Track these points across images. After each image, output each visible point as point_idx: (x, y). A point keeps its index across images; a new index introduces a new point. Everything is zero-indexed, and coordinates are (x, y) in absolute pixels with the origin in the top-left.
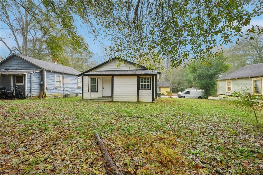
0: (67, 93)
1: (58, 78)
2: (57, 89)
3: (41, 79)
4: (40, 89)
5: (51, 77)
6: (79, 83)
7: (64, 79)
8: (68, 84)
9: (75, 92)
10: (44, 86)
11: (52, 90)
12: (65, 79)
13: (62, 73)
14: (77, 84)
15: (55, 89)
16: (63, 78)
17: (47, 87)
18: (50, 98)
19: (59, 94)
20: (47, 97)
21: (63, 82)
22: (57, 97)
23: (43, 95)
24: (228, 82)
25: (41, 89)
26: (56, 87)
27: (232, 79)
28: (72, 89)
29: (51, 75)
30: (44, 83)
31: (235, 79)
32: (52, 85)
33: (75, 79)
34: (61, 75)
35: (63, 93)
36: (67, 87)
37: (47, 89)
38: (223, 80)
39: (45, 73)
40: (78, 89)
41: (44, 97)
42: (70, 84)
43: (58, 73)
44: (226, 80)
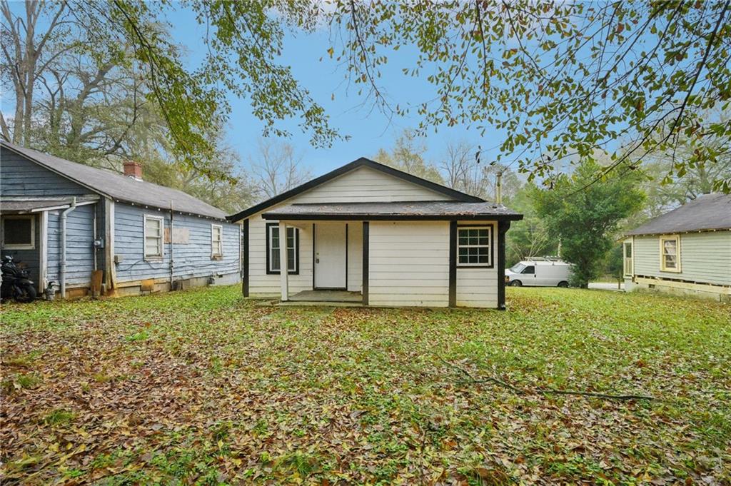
0: (181, 276)
1: (152, 225)
2: (148, 263)
3: (97, 230)
4: (94, 265)
5: (131, 223)
6: (217, 244)
7: (170, 229)
8: (185, 246)
9: (204, 271)
10: (107, 252)
11: (133, 268)
12: (175, 231)
13: (164, 211)
14: (209, 247)
15: (143, 263)
16: (167, 226)
17: (116, 258)
18: (127, 293)
19: (156, 281)
20: (116, 291)
21: (168, 239)
22: (149, 289)
23: (104, 285)
24: (665, 242)
25: (96, 265)
26: (147, 256)
27: (680, 233)
28: (195, 263)
29: (130, 216)
30: (107, 244)
31: (693, 233)
32: (133, 251)
33: (202, 230)
34: (161, 218)
35: (166, 278)
36: (180, 255)
37: (117, 264)
38: (649, 236)
39: (111, 209)
40: (214, 262)
41: (108, 290)
42: (189, 246)
43: (153, 209)
44: (658, 235)
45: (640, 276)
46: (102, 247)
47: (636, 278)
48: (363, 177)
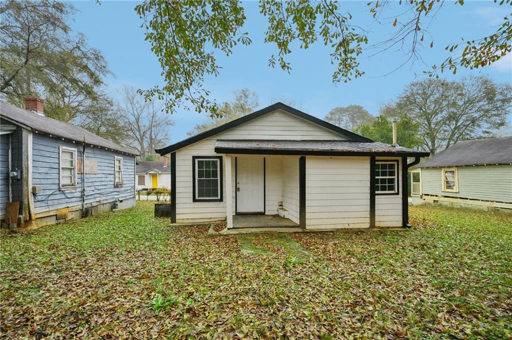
0: (91, 203)
1: (66, 155)
2: (63, 193)
3: (12, 160)
4: (9, 197)
5: (48, 154)
6: (118, 173)
7: (82, 160)
8: (94, 176)
9: (109, 198)
10: (24, 183)
11: (50, 198)
12: (87, 162)
13: (78, 144)
14: (113, 176)
15: (58, 192)
16: (79, 158)
17: (34, 189)
18: (44, 223)
19: (70, 209)
20: (33, 222)
21: (80, 170)
22: (64, 217)
23: (21, 216)
24: (446, 172)
25: (11, 196)
26: (63, 186)
27: (457, 167)
28: (102, 191)
29: (48, 147)
30: (25, 175)
31: (468, 166)
32: (50, 181)
33: (108, 161)
34: (74, 149)
35: (78, 205)
36: (90, 184)
37: (34, 194)
38: (434, 168)
39: (29, 141)
40: (117, 189)
41: (26, 221)
42: (97, 176)
43: (68, 141)
44: (441, 168)
45: (425, 195)
46: (19, 178)
47: (424, 196)
48: (278, 119)
